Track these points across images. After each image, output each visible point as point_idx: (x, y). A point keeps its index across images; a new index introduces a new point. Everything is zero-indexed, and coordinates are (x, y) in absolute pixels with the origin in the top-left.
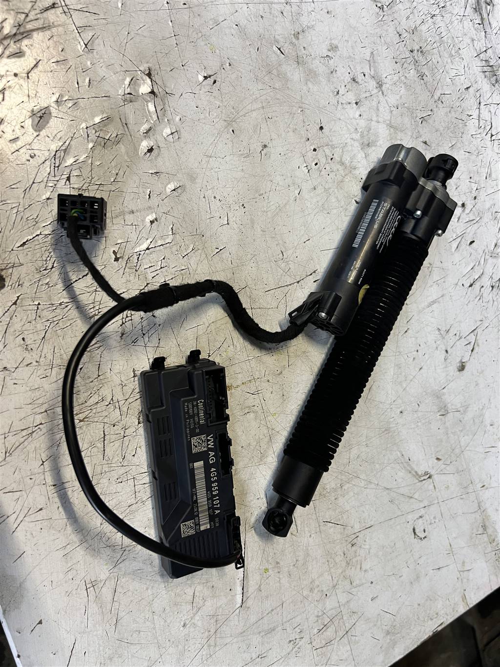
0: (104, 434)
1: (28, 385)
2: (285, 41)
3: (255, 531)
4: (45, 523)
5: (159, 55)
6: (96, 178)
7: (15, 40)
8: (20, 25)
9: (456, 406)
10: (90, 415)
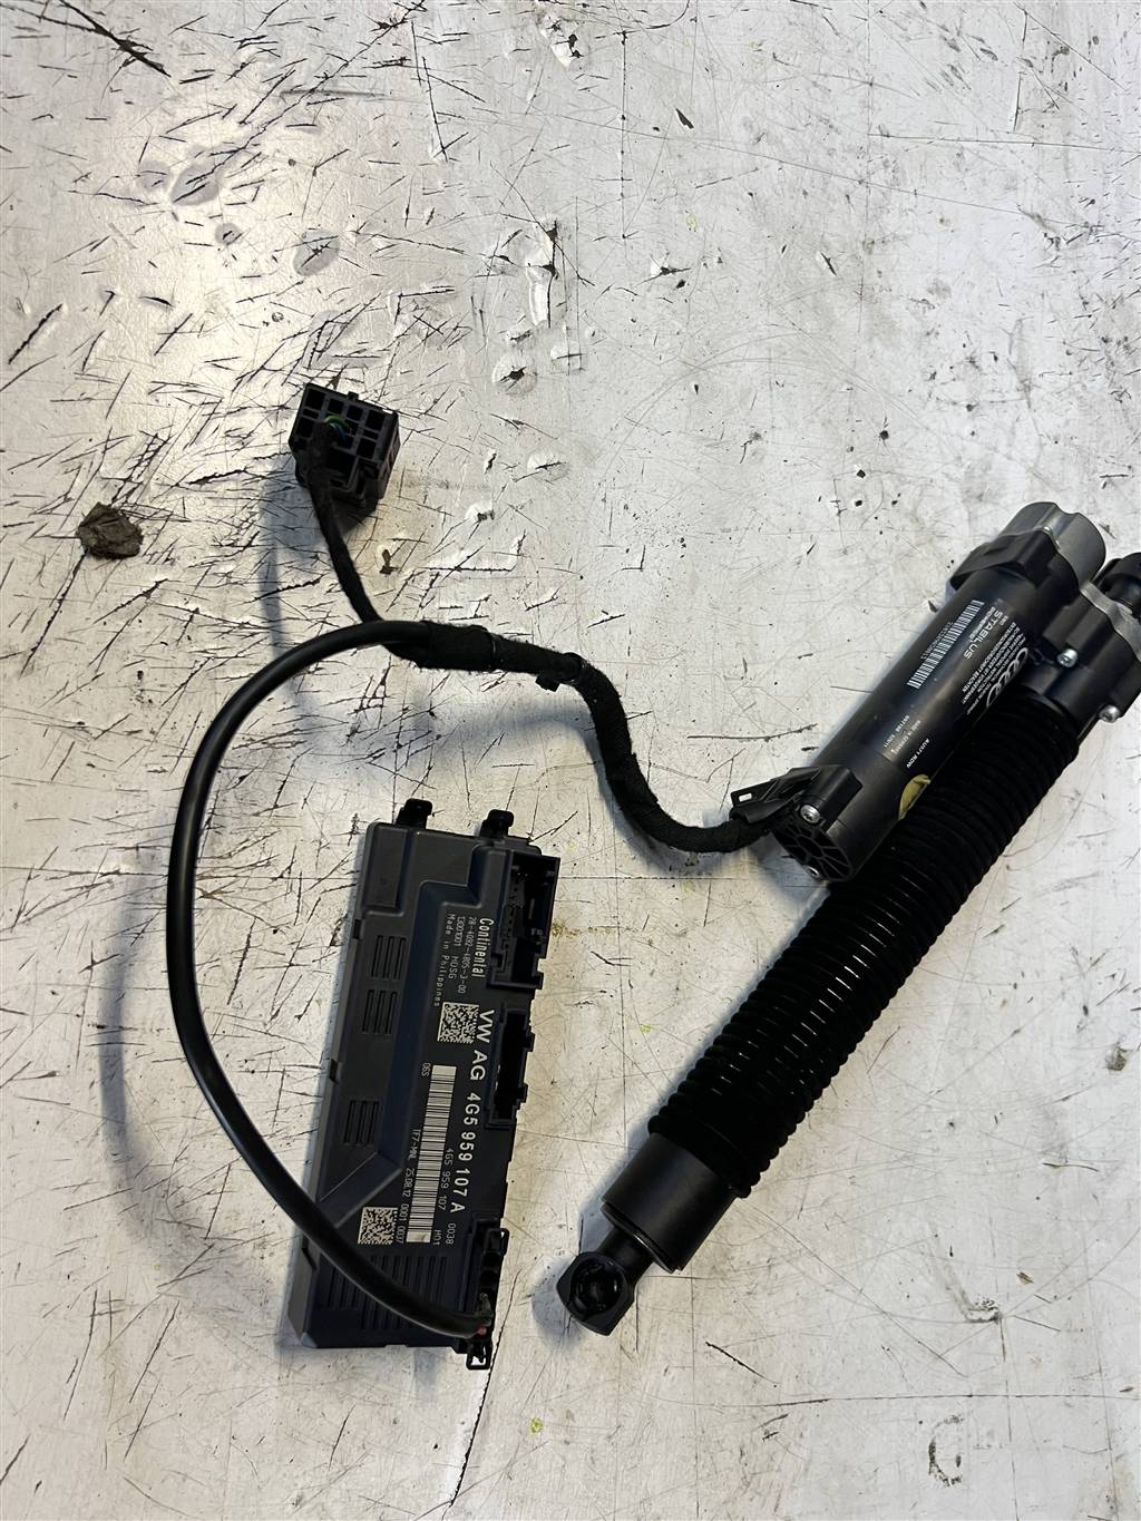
0: (248, 942)
1: (118, 778)
2: (841, 250)
3: (534, 1306)
4: (53, 1113)
5: (583, 206)
6: (391, 397)
7: (308, 101)
8: (327, 78)
9: (1090, 1154)
10: (231, 888)
